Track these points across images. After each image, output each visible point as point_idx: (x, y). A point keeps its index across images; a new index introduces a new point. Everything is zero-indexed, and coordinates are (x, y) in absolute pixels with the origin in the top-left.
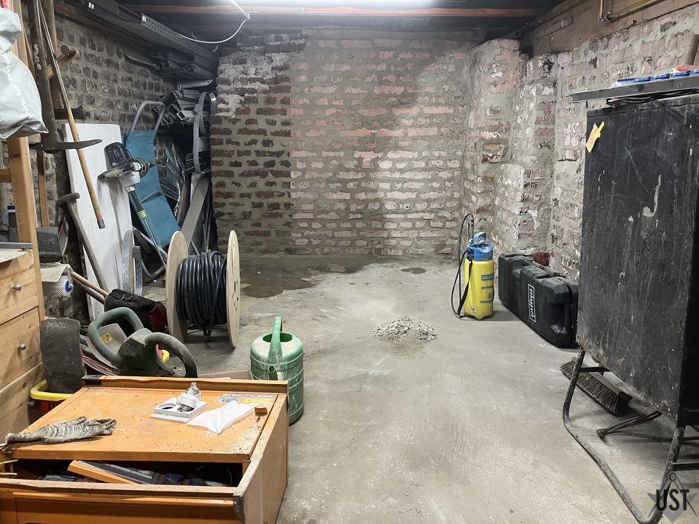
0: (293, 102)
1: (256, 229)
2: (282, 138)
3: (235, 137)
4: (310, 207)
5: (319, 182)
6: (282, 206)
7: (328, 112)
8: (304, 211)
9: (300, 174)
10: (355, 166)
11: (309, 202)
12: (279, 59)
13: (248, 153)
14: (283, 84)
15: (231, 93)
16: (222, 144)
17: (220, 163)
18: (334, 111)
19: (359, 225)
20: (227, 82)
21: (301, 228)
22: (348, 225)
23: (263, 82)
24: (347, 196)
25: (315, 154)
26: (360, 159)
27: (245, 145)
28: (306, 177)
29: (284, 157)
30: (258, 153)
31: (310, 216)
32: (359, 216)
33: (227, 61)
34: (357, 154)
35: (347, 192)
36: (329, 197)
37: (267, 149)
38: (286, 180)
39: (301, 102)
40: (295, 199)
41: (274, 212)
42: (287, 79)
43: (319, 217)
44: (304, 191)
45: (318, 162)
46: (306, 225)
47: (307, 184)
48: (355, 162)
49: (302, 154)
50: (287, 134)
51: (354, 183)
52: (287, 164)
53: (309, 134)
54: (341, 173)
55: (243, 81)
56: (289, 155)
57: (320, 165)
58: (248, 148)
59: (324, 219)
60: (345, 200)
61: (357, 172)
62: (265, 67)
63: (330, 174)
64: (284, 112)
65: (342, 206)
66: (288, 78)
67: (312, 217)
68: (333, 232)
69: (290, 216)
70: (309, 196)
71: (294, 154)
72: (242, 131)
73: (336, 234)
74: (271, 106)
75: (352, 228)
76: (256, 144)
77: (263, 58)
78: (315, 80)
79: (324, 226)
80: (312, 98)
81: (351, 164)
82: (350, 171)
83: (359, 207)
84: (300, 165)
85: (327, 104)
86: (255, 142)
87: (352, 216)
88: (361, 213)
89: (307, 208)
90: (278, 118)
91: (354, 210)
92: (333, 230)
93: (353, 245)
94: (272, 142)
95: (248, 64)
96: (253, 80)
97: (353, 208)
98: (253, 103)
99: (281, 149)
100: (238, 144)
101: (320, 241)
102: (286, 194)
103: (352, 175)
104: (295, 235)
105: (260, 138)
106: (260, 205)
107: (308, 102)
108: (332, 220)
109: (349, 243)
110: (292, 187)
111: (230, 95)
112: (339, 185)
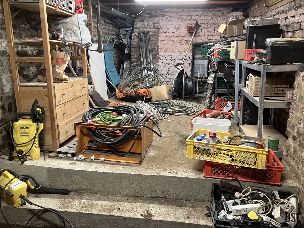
0: (160, 35)
5: (169, 64)
7: (173, 39)
9: (162, 61)
12: (156, 19)
17: (134, 58)
20: (137, 28)
23: (150, 28)
25: (168, 54)
28: (164, 62)
33: (138, 21)
36: (172, 70)
39: (163, 35)
44: (163, 68)
45: (169, 57)
47: (164, 65)
49: (163, 54)
52: (158, 58)
53: (166, 47)
54: (177, 61)
55: (143, 28)
56: (158, 54)
62: (151, 23)
63: (173, 61)
64: (157, 39)
70: (165, 69)
71: (160, 54)
74: (153, 37)
77: (150, 19)
78: (169, 27)
82: (180, 60)
84: (162, 58)
89: (164, 74)
95: (145, 22)
96: (146, 28)
107: (166, 35)
108: (173, 78)
110: (159, 66)
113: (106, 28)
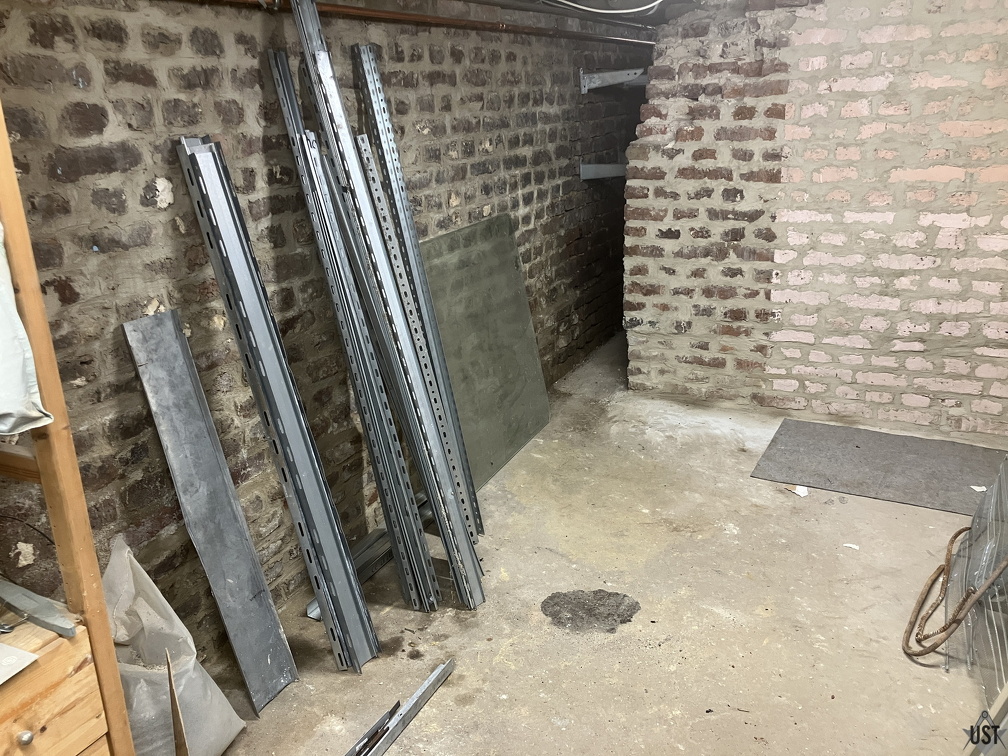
0: (789, 113)
1: (699, 353)
2: (762, 185)
3: (671, 183)
4: (811, 320)
5: (832, 273)
6: (752, 315)
7: (866, 132)
8: (796, 328)
9: (793, 255)
10: (918, 243)
11: (807, 311)
12: (770, 21)
13: (692, 214)
14: (774, 77)
15: (674, 95)
16: (646, 196)
17: (640, 232)
18: (879, 127)
19: (914, 363)
20: (667, 74)
21: (786, 358)
22: (890, 362)
23: (736, 70)
24: (893, 304)
25: (829, 217)
26: (932, 231)
27: (690, 198)
28: (806, 262)
29: (763, 223)
30: (713, 214)
31: (809, 338)
32: (918, 346)
33: (673, 31)
34: (926, 220)
35: (893, 296)
36: (851, 304)
37: (729, 206)
38: (764, 265)
39: (808, 112)
40: (780, 303)
41: (735, 325)
42: (782, 67)
43: (826, 341)
44: (799, 288)
45: (835, 232)
46: (797, 354)
47: (807, 275)
48: (920, 236)
49: (802, 217)
50: (774, 177)
51: (912, 278)
52: (769, 236)
53: (820, 178)
54: (884, 257)
55: (699, 71)
56: (774, 218)
57: (839, 240)
58: (694, 204)
59: (838, 347)
60: (887, 311)
61: (922, 256)
62: (743, 42)
63: (859, 258)
64: (770, 134)
65: (880, 324)
66: (786, 65)
67: (812, 341)
68: (854, 374)
69: (767, 334)
70: (810, 299)
71: (785, 216)
72: (683, 173)
73: (860, 378)
74: (745, 123)
75: (897, 369)
76: (709, 196)
77: (741, 20)
78: (844, 65)
79: (835, 360)
80: (832, 103)
81: (910, 240)
82: (904, 253)
83: (920, 329)
84: (795, 239)
85: (866, 112)
86: (708, 193)
87: (899, 345)
88: (922, 341)
89: (802, 323)
90: (757, 146)
91: (907, 334)
92: (855, 370)
93: (896, 402)
94: (741, 192)
95: (711, 36)
96: (714, 69)
97: (905, 328)
98: (710, 117)
99: (758, 206)
100: (675, 196)
101: (824, 387)
102: (762, 293)
103: (909, 262)
104: (774, 371)
105: (719, 186)
106: (708, 312)
107: (822, 110)
108: (854, 349)
109: (887, 397)
110: (774, 280)
111: (671, 99)
112: (875, 279)
113: (480, 98)
